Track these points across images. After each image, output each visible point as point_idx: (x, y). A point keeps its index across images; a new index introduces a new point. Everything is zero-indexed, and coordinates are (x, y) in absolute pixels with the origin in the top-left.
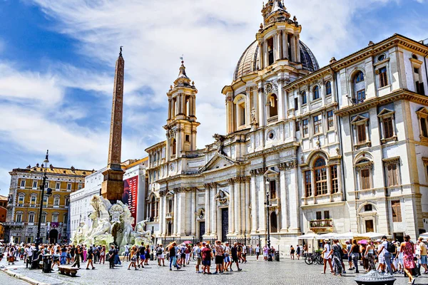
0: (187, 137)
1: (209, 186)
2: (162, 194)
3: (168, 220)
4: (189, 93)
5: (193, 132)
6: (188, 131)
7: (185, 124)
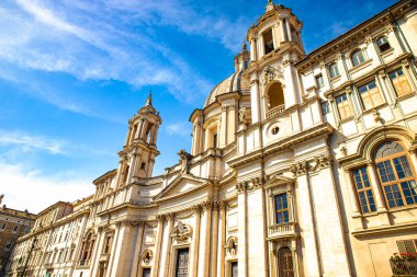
0: (143, 164)
1: (163, 219)
2: (101, 229)
3: (102, 263)
4: (152, 120)
5: (151, 161)
6: (145, 158)
7: (143, 149)
